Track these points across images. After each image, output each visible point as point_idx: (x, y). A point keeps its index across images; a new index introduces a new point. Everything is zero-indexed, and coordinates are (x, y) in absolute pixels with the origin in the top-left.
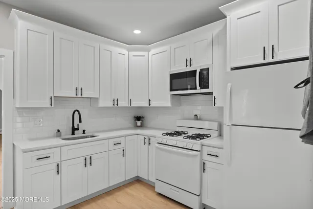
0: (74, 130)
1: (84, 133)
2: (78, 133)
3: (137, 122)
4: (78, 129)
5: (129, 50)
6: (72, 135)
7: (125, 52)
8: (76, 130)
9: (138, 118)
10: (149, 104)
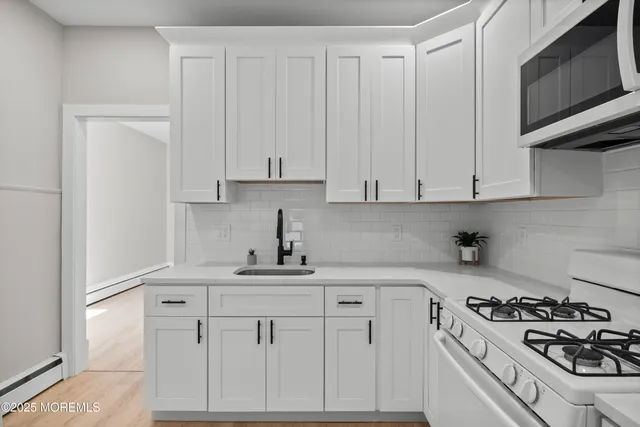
0: (283, 254)
1: (304, 263)
2: (292, 263)
3: (463, 248)
4: (289, 253)
5: (416, 40)
6: (279, 264)
7: (406, 49)
8: (287, 255)
9: (466, 239)
10: (475, 193)
